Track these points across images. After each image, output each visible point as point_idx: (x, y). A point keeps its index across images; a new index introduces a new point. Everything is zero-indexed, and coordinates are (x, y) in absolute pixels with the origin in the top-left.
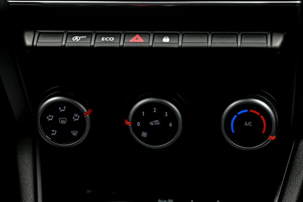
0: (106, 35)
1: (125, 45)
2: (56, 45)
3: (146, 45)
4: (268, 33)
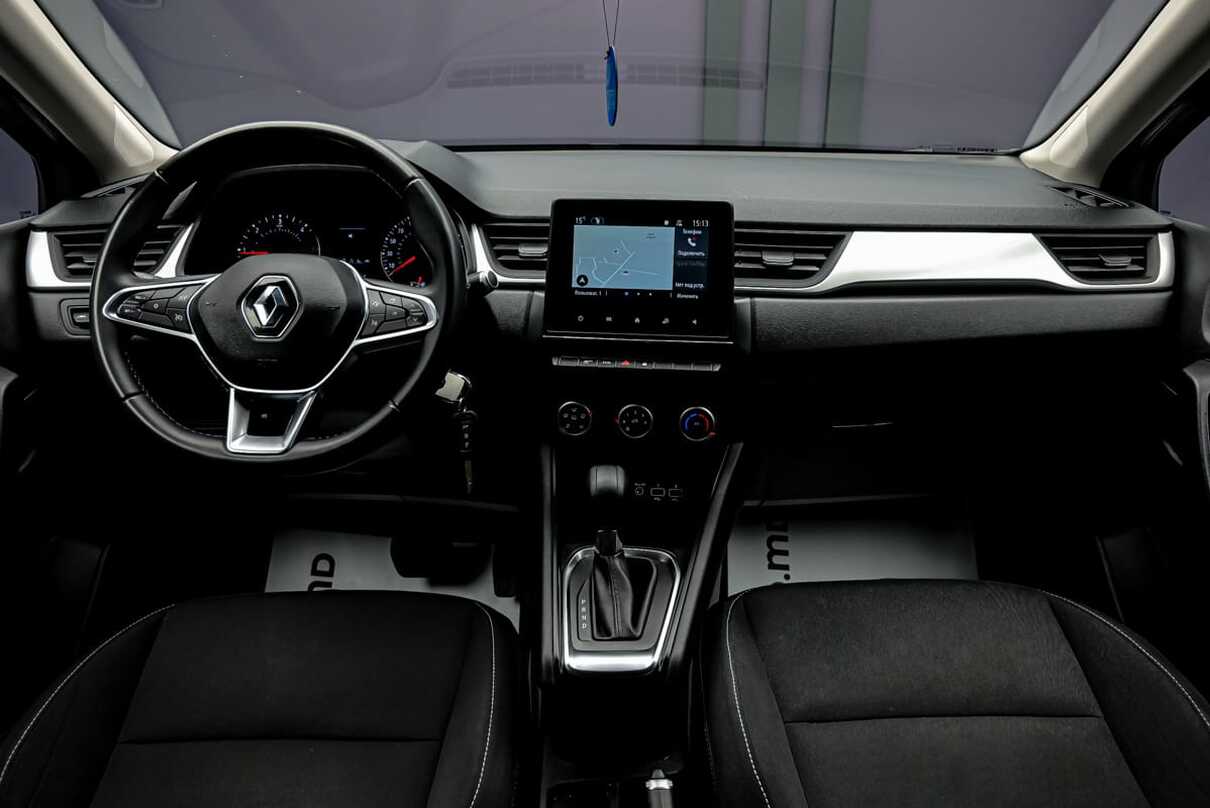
0: (606, 361)
1: (618, 367)
3: (632, 367)
4: (711, 363)
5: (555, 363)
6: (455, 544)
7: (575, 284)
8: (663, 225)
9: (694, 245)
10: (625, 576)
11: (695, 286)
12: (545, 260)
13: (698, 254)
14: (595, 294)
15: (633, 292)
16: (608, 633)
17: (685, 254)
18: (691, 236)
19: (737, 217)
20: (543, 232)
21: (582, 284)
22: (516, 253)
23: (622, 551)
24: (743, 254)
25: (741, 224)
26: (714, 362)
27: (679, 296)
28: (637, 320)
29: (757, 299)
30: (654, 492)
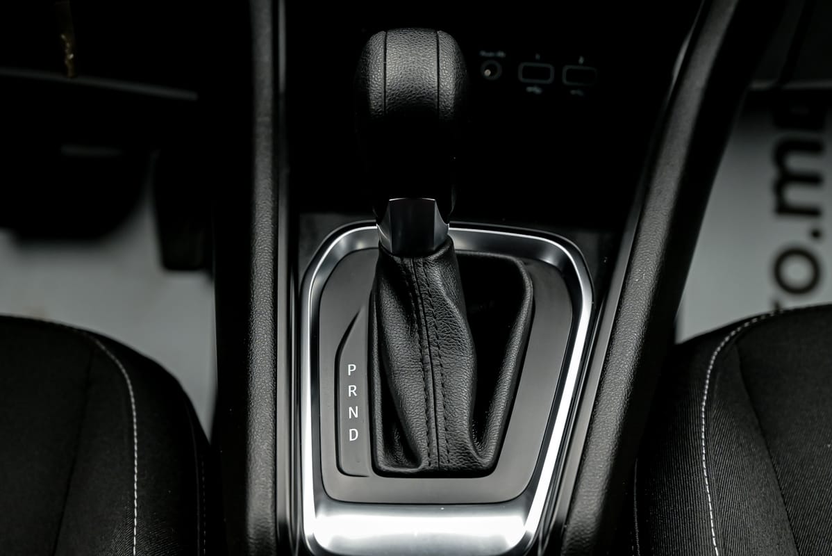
6: (70, 150)
10: (456, 311)
16: (413, 458)
23: (449, 241)
30: (529, 73)
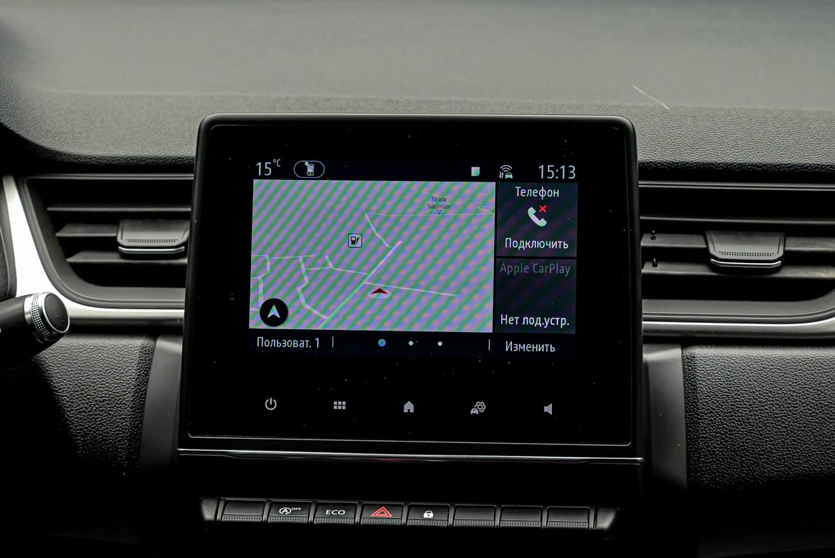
0: (333, 507)
1: (364, 522)
2: (243, 520)
3: (397, 522)
4: (591, 508)
5: (208, 515)
7: (256, 322)
8: (468, 178)
9: (542, 223)
11: (548, 321)
12: (185, 261)
13: (553, 245)
14: (304, 344)
15: (396, 338)
17: (524, 245)
18: (536, 202)
19: (645, 153)
20: (180, 193)
21: (274, 321)
22: (111, 245)
24: (662, 242)
25: (653, 171)
26: (600, 505)
27: (509, 346)
28: (409, 407)
29: (699, 352)
